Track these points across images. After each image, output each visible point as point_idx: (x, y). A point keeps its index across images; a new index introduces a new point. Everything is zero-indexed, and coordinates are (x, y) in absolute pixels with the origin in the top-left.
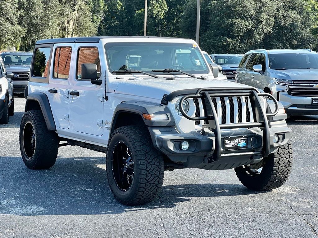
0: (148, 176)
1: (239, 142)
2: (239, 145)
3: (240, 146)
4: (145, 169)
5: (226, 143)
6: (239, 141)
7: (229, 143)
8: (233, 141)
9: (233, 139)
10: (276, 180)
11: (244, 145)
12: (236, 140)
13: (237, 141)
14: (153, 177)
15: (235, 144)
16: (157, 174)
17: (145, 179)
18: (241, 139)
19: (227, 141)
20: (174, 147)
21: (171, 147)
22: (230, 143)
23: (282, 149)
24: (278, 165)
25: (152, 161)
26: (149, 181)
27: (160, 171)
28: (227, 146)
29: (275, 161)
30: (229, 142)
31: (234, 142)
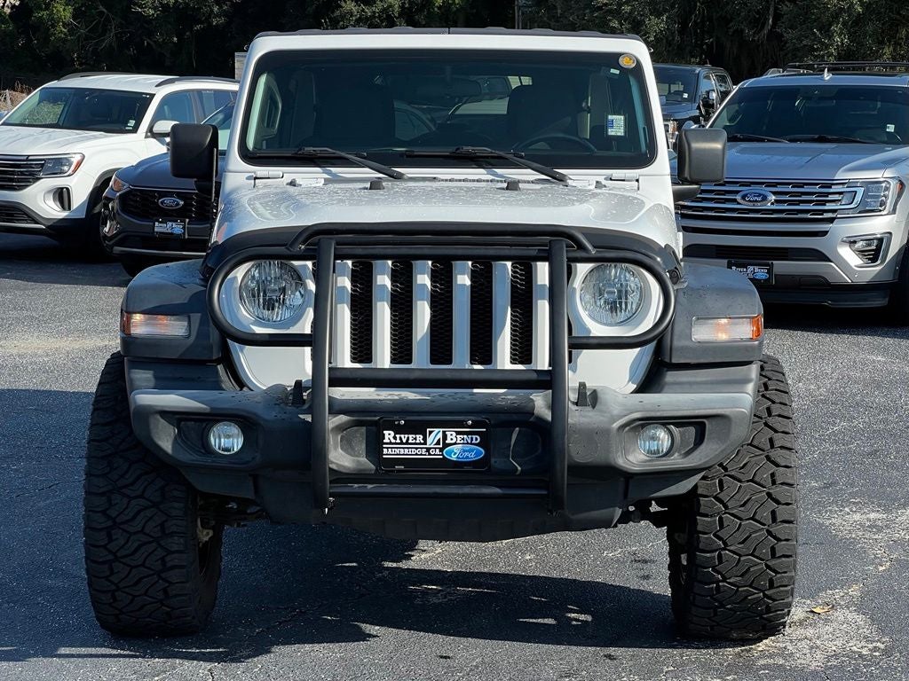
0: (114, 537)
1: (448, 441)
2: (448, 453)
3: (454, 458)
4: (104, 512)
5: (386, 440)
6: (449, 437)
7: (402, 443)
8: (420, 438)
9: (419, 427)
10: (722, 605)
11: (472, 456)
12: (435, 435)
13: (440, 435)
14: (136, 545)
15: (428, 450)
16: (152, 534)
17: (105, 547)
18: (458, 433)
19: (389, 435)
20: (175, 439)
21: (166, 439)
22: (407, 443)
23: (740, 481)
24: (714, 547)
25: (132, 484)
26: (118, 554)
27: (166, 521)
28: (388, 453)
29: (699, 528)
30: (398, 441)
31: (425, 439)
